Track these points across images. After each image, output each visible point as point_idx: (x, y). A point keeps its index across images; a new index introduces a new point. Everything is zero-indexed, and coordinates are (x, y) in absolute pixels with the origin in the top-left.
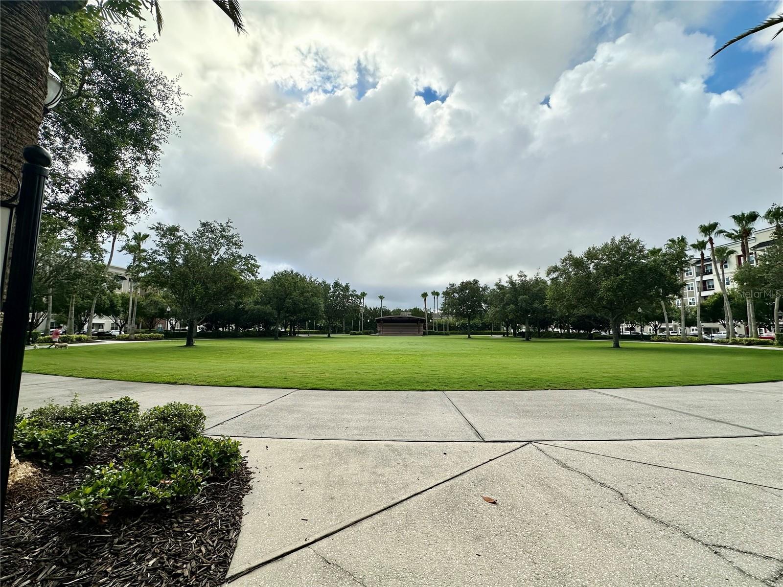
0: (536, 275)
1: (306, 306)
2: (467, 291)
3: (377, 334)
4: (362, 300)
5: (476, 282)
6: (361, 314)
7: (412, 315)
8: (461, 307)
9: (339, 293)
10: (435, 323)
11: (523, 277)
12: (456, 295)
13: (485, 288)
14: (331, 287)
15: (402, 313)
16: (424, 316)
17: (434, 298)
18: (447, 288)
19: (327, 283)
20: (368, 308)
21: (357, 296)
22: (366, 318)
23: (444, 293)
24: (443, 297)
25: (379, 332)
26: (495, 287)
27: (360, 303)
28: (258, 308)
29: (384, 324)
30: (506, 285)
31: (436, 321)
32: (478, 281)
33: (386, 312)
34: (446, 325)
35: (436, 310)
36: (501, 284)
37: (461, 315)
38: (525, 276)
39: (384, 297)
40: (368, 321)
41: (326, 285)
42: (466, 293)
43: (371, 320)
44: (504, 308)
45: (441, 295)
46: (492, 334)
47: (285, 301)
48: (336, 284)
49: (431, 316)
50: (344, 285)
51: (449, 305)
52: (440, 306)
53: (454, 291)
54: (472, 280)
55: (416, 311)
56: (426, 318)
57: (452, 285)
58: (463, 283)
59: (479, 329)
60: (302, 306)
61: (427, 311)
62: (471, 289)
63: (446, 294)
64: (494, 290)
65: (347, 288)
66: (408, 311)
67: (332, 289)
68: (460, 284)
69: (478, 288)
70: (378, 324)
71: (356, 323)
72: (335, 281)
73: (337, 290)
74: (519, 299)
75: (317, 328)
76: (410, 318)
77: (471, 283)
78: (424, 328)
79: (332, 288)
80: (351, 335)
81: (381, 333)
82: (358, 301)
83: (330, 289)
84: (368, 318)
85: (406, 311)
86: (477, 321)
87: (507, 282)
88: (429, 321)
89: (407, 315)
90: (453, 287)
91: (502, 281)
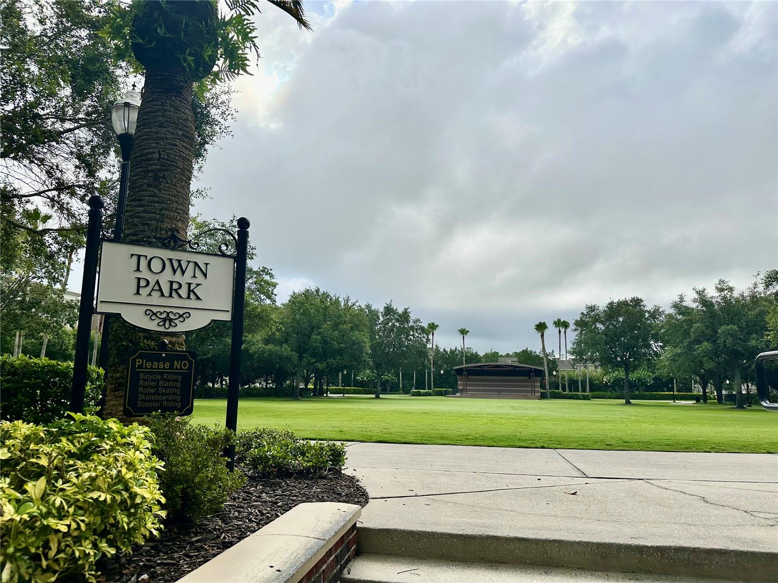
0: (751, 286)
1: (342, 345)
2: (621, 319)
3: (458, 394)
4: (430, 337)
5: (637, 302)
6: (429, 360)
7: (520, 362)
8: (611, 348)
9: (393, 325)
10: (563, 378)
11: (726, 292)
12: (600, 326)
13: (655, 313)
14: (380, 314)
15: (500, 359)
16: (542, 364)
17: (560, 332)
18: (582, 313)
19: (373, 309)
20: (442, 350)
21: (422, 329)
22: (438, 367)
23: (577, 323)
24: (576, 330)
25: (461, 391)
26: (672, 311)
27: (428, 340)
28: (270, 350)
29: (470, 377)
30: (694, 305)
31: (565, 374)
32: (642, 301)
33: (473, 357)
34: (584, 382)
35: (563, 352)
36: (684, 304)
37: (610, 362)
38: (731, 289)
39: (468, 332)
40: (442, 372)
41: (371, 311)
42: (618, 322)
43: (446, 371)
44: (690, 347)
45: (572, 326)
46: (674, 398)
47: (309, 337)
48: (389, 310)
49: (554, 364)
50: (400, 311)
51: (586, 344)
52: (570, 346)
53: (596, 319)
54: (629, 298)
55: (526, 355)
56: (546, 367)
57: (592, 309)
58: (611, 304)
59: (648, 388)
60: (336, 346)
61: (547, 355)
62: (628, 314)
63: (581, 324)
64: (670, 316)
65: (405, 316)
66: (511, 356)
67: (381, 319)
68: (607, 307)
69: (642, 313)
70: (458, 377)
71: (421, 375)
72: (385, 305)
73: (390, 320)
74: (719, 331)
75: (358, 383)
76: (516, 367)
77: (628, 304)
78: (543, 386)
79: (381, 317)
80: (412, 396)
81: (465, 393)
82: (424, 337)
83: (379, 318)
84: (441, 367)
85: (508, 355)
86: (642, 373)
87: (695, 301)
88: (550, 374)
89: (509, 362)
90: (593, 311)
91: (685, 298)
